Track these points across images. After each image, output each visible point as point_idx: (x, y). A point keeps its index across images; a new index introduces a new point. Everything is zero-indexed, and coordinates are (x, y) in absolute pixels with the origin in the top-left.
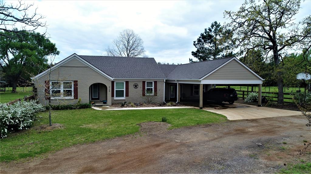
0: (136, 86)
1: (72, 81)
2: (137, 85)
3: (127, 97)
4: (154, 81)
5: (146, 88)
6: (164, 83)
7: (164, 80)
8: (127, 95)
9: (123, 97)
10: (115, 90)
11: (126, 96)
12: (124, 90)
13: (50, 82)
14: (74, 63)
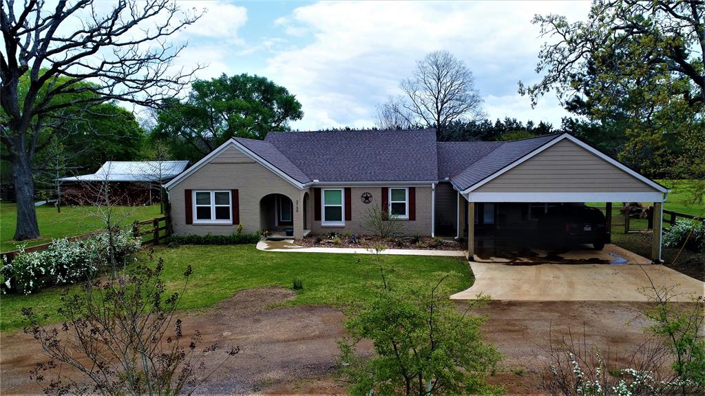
0: (367, 199)
1: (228, 190)
2: (368, 195)
3: (349, 222)
4: (410, 189)
5: (390, 202)
6: (433, 193)
7: (431, 185)
8: (348, 218)
9: (341, 220)
10: (323, 206)
11: (346, 219)
12: (343, 205)
13: (193, 192)
14: (231, 156)
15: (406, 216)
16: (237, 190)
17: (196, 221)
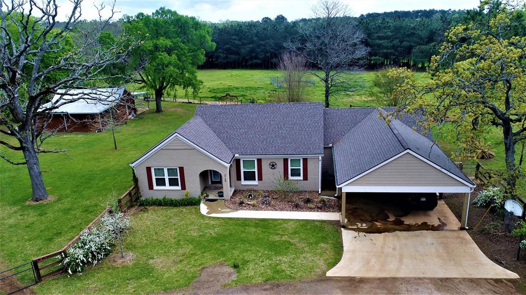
0: (273, 166)
1: (176, 167)
2: (274, 164)
3: (261, 182)
4: (304, 160)
5: (290, 168)
6: (320, 162)
7: (319, 157)
9: (255, 180)
11: (259, 180)
12: (256, 171)
13: (152, 168)
14: (177, 144)
15: (301, 178)
16: (183, 168)
17: (155, 187)
